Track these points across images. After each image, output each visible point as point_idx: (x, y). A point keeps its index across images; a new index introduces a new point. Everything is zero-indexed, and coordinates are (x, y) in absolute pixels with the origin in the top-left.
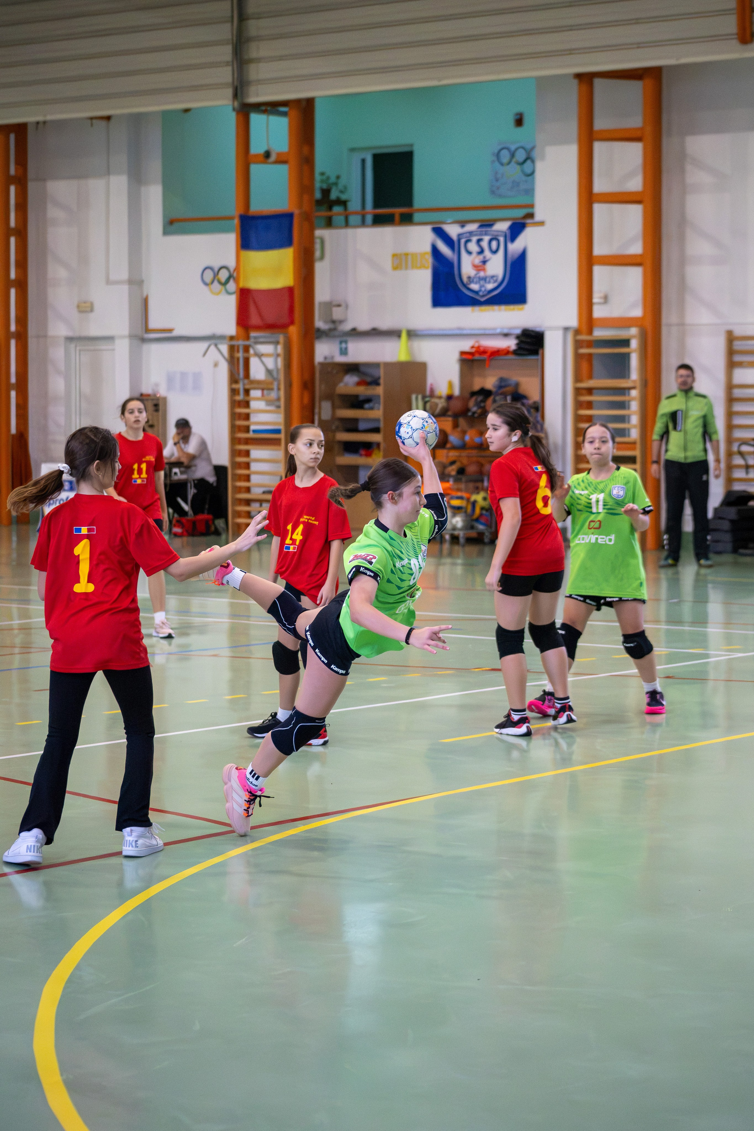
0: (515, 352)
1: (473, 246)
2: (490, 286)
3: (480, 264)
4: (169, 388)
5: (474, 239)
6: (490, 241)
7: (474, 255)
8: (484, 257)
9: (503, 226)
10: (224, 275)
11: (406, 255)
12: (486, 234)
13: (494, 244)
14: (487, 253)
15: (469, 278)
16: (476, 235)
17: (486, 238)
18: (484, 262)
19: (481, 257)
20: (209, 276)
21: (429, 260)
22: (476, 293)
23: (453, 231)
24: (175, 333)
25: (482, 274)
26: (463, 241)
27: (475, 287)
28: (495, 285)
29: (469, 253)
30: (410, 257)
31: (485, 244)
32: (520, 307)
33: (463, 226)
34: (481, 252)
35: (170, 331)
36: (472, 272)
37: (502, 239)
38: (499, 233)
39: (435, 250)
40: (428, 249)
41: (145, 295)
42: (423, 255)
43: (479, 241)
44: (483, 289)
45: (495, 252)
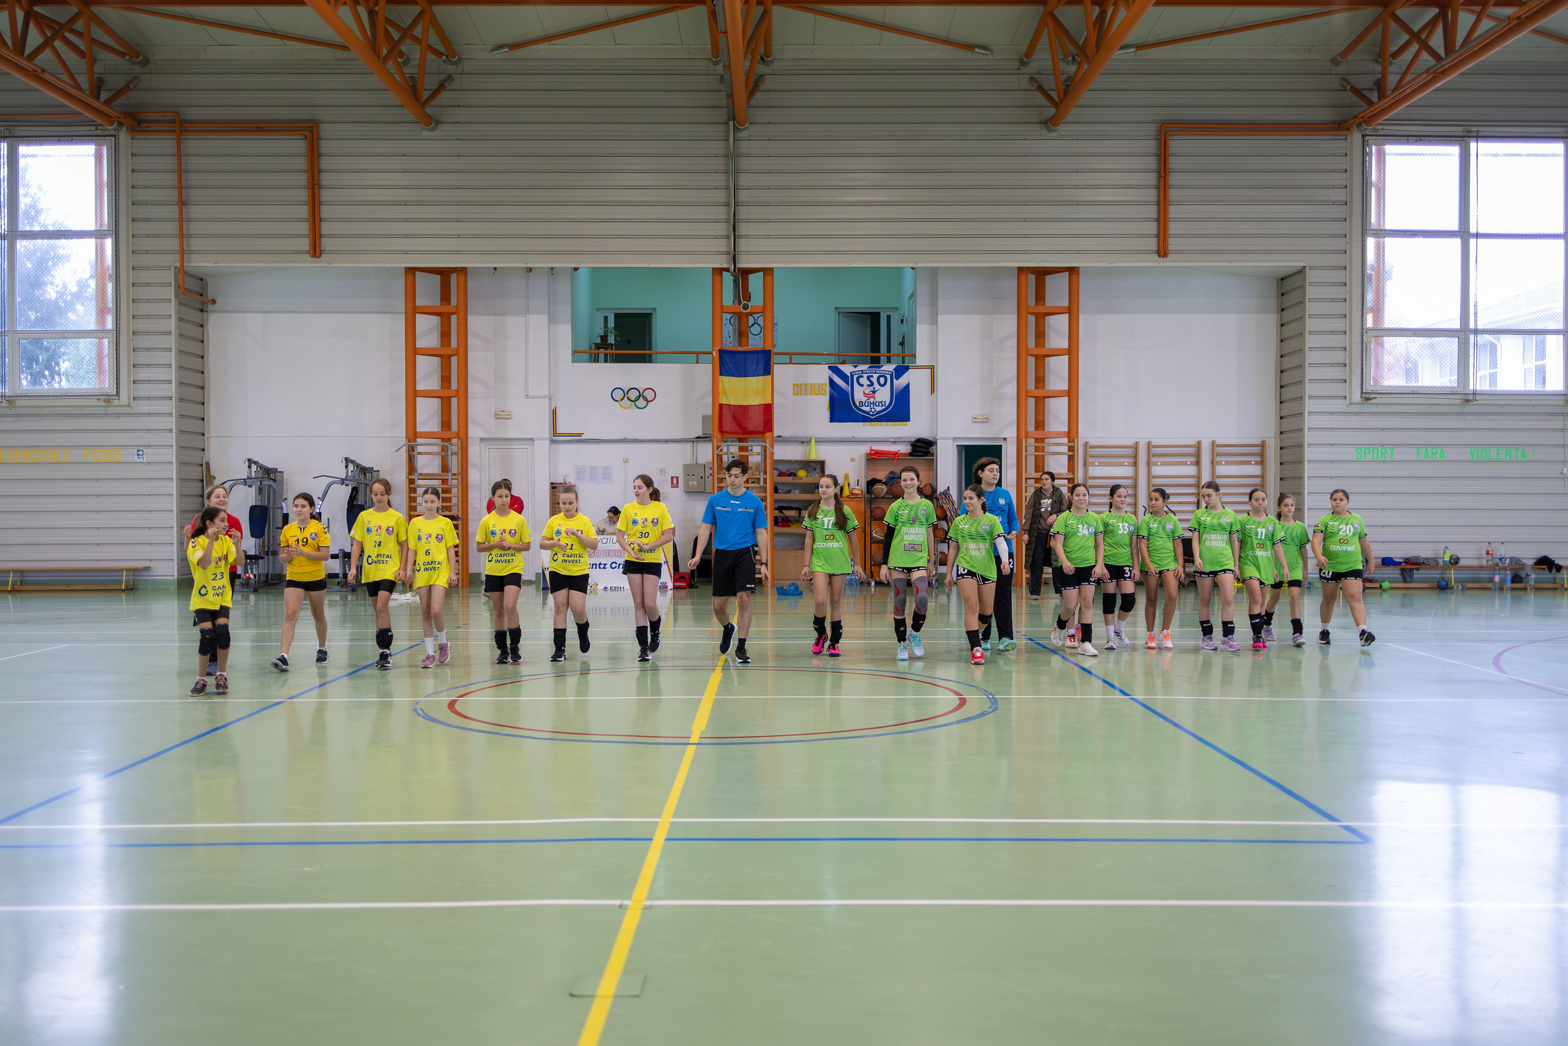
0: (911, 454)
1: (864, 381)
2: (878, 409)
3: (871, 393)
4: (578, 479)
5: (865, 376)
6: (878, 378)
7: (865, 386)
8: (874, 388)
9: (889, 368)
10: (633, 395)
11: (806, 385)
12: (875, 373)
13: (882, 380)
14: (876, 385)
15: (861, 402)
16: (866, 373)
17: (876, 376)
18: (874, 392)
19: (872, 388)
20: (618, 395)
21: (828, 389)
22: (868, 413)
23: (847, 369)
24: (583, 437)
25: (872, 400)
26: (855, 377)
27: (867, 409)
28: (884, 407)
29: (862, 385)
30: (809, 387)
31: (874, 380)
32: (904, 423)
33: (855, 367)
34: (872, 384)
35: (580, 435)
36: (864, 399)
37: (888, 377)
38: (887, 372)
39: (832, 382)
40: (827, 382)
41: (554, 408)
42: (821, 385)
43: (868, 378)
44: (873, 410)
45: (884, 385)
